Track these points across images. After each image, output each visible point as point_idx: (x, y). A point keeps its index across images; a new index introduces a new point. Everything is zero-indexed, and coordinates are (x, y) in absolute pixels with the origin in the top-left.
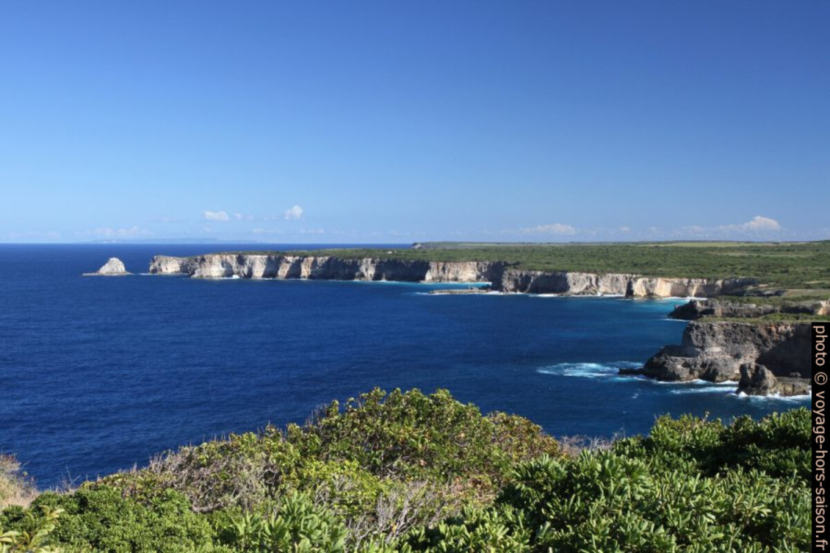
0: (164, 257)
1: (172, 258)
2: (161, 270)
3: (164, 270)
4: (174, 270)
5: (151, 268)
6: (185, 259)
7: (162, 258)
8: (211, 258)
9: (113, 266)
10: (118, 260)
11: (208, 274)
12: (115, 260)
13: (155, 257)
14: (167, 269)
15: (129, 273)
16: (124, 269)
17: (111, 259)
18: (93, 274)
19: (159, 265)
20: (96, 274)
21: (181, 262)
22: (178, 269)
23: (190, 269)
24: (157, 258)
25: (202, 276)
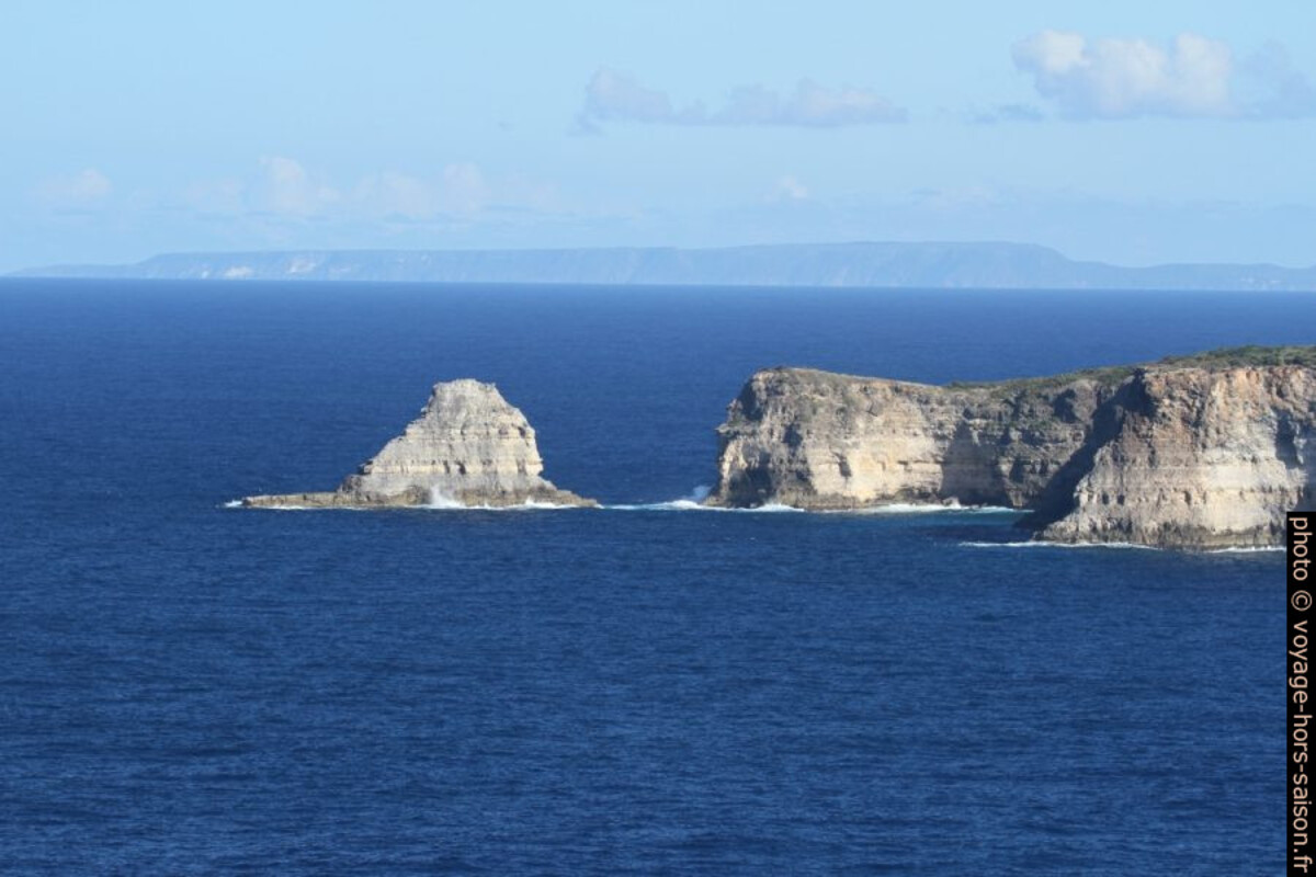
0: (826, 379)
1: (881, 386)
2: (803, 478)
3: (826, 480)
4: (895, 481)
5: (733, 460)
6: (981, 394)
7: (815, 388)
8: (1200, 393)
9: (463, 445)
10: (495, 397)
11: (1178, 513)
12: (471, 395)
13: (761, 380)
14: (845, 472)
15: (572, 502)
16: (535, 467)
17: (448, 391)
18: (325, 500)
19: (792, 438)
20: (344, 501)
21: (950, 419)
22: (929, 473)
23: (1017, 473)
24: (773, 391)
25: (1126, 528)
